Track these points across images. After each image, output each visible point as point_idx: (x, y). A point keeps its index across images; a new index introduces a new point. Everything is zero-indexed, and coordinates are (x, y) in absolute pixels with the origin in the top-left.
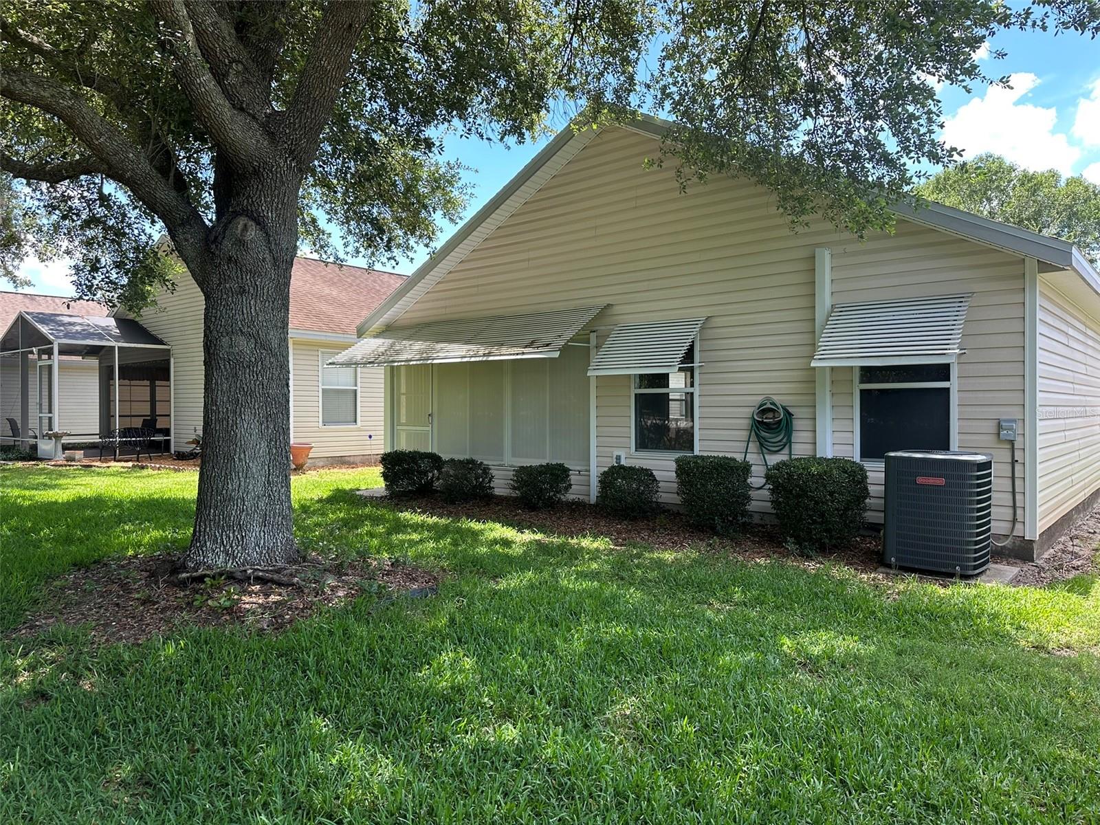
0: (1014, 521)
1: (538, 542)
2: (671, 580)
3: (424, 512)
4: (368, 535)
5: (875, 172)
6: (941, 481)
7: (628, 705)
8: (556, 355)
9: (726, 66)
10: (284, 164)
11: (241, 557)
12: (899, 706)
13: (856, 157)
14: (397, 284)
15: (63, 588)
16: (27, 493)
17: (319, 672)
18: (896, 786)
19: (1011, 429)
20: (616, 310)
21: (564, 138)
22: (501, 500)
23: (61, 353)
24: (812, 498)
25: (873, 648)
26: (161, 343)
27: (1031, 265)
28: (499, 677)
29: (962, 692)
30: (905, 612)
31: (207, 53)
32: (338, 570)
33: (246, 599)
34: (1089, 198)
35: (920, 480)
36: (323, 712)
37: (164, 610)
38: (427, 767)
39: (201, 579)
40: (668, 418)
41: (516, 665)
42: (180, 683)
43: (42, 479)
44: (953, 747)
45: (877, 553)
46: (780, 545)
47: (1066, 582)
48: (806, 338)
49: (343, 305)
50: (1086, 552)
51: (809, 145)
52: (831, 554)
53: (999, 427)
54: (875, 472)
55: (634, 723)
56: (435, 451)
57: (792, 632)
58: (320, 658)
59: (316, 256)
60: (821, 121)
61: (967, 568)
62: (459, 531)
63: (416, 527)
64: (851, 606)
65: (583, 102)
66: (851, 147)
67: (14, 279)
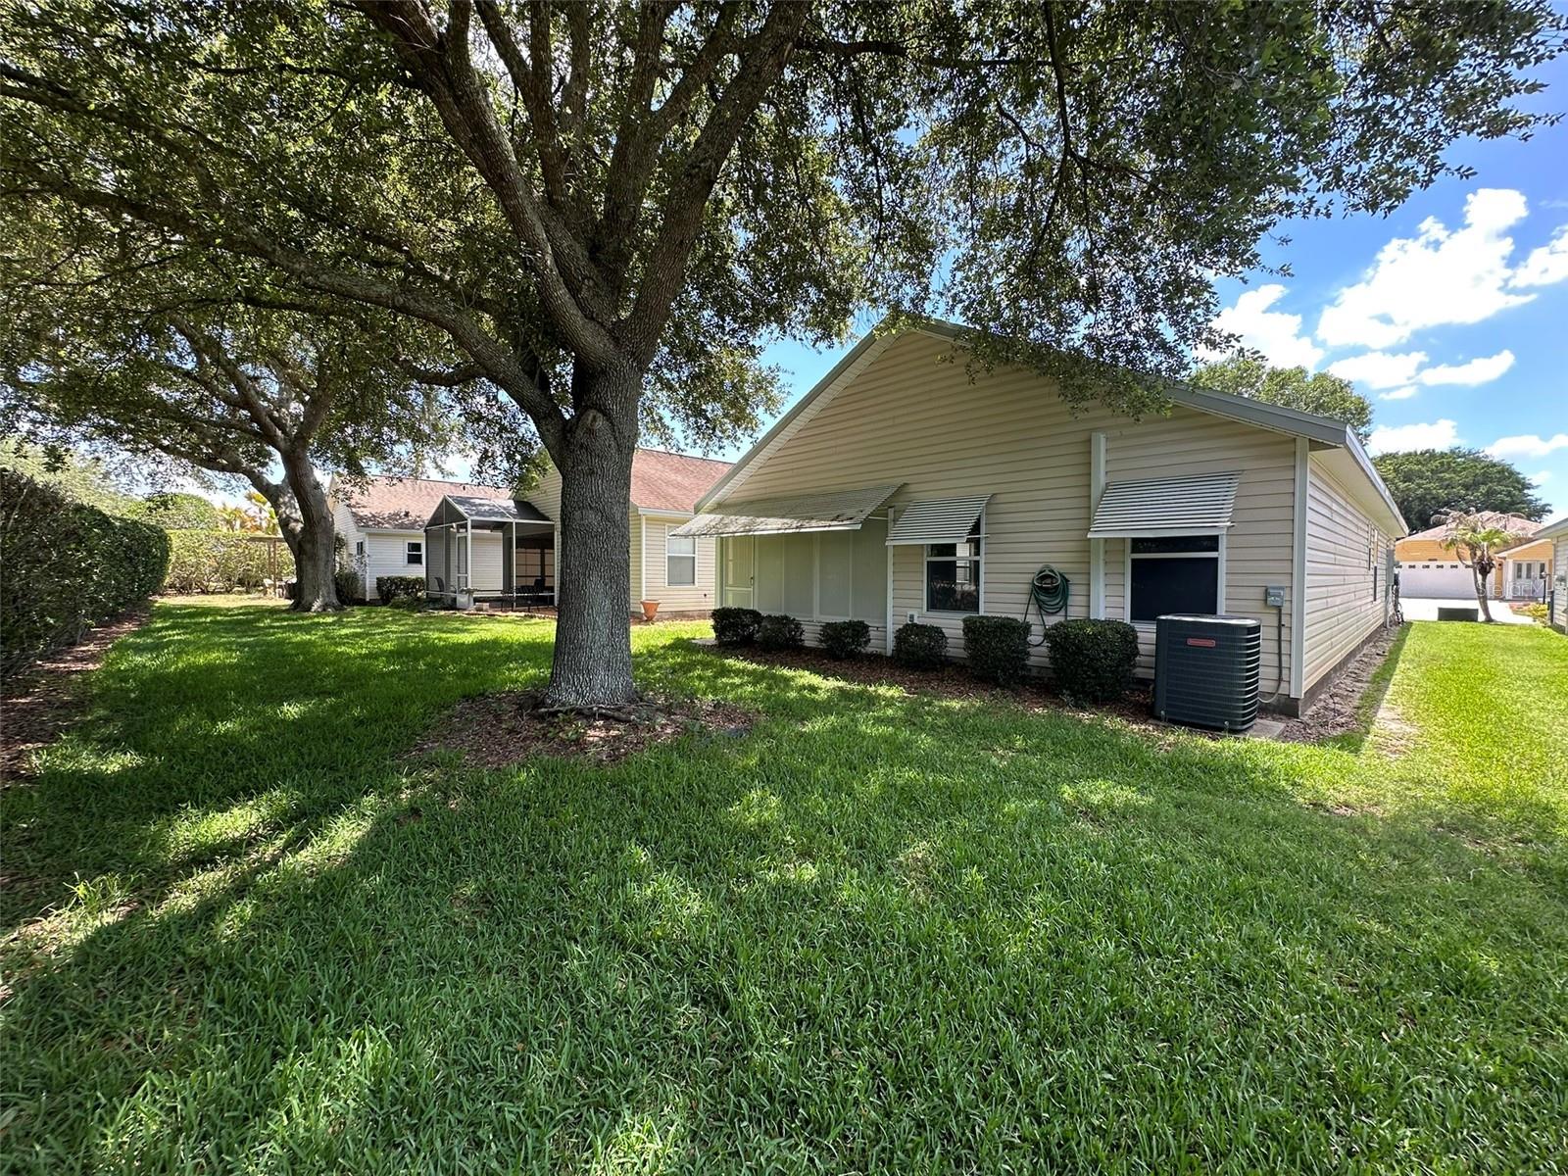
0: (1280, 680)
1: (841, 689)
2: (958, 727)
3: (745, 660)
4: (697, 679)
5: (1153, 359)
6: (1212, 643)
7: (920, 849)
8: (859, 527)
9: (1013, 270)
10: (627, 363)
11: (589, 696)
12: (1182, 862)
13: (1135, 346)
14: (726, 469)
15: (450, 717)
16: (444, 635)
17: (643, 804)
18: (1191, 953)
19: (1279, 596)
20: (912, 488)
21: (869, 342)
22: (810, 650)
23: (473, 527)
24: (1088, 656)
25: (1151, 799)
26: (547, 519)
27: (1302, 444)
28: (803, 817)
29: (1247, 851)
30: (1180, 764)
31: (563, 271)
32: (668, 711)
33: (591, 732)
34: (1335, 391)
35: (1191, 642)
36: (643, 842)
37: (524, 740)
38: (731, 902)
39: (555, 714)
40: (955, 583)
41: (818, 805)
42: (527, 807)
43: (457, 625)
44: (1246, 912)
45: (1146, 705)
46: (1056, 696)
47: (1335, 740)
48: (1082, 513)
49: (685, 488)
50: (1348, 710)
51: (1089, 338)
52: (1104, 705)
53: (1267, 593)
54: (1147, 634)
55: (926, 867)
56: (756, 608)
57: (1072, 780)
58: (646, 790)
59: (662, 448)
60: (1101, 315)
61: (1236, 723)
62: (774, 677)
63: (738, 673)
64: (1127, 756)
65: (884, 311)
66: (1131, 338)
67: (442, 471)
